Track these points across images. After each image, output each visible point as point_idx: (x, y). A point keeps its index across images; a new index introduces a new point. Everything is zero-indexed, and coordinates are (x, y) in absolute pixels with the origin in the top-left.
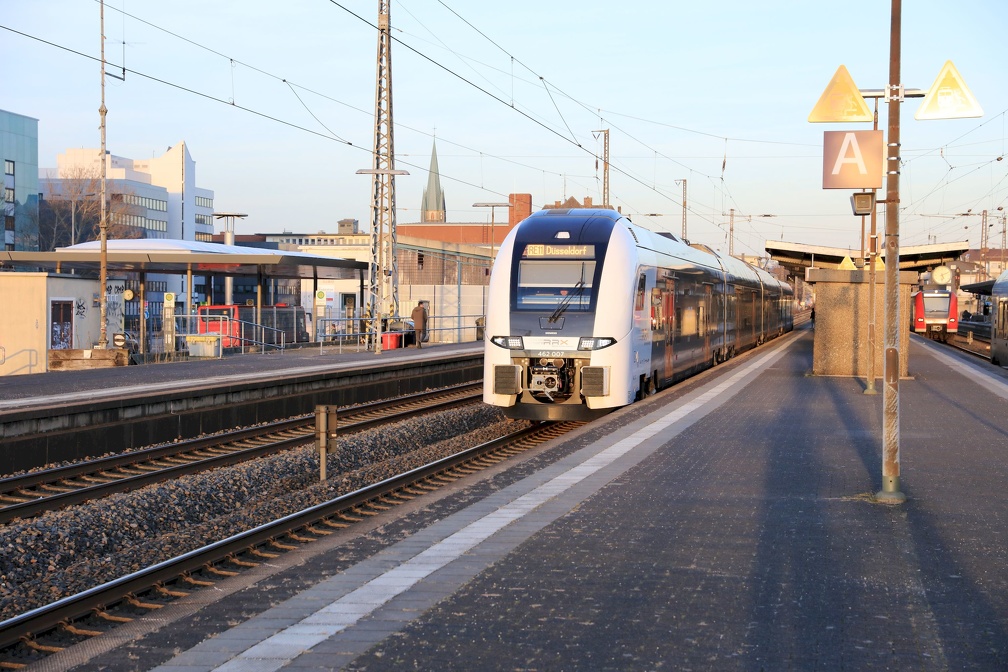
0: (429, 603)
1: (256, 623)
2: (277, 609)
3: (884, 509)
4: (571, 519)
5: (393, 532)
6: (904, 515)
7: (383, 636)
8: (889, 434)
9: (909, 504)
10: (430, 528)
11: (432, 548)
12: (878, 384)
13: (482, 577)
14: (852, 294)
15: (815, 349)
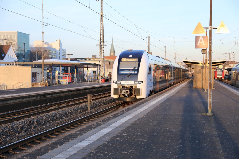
0: (112, 136)
1: (75, 140)
2: (80, 137)
3: (208, 117)
4: (142, 119)
5: (104, 121)
6: (213, 118)
7: (102, 143)
8: (210, 100)
9: (214, 115)
10: (112, 120)
11: (112, 125)
12: (207, 90)
13: (123, 131)
14: (201, 71)
15: (194, 82)
